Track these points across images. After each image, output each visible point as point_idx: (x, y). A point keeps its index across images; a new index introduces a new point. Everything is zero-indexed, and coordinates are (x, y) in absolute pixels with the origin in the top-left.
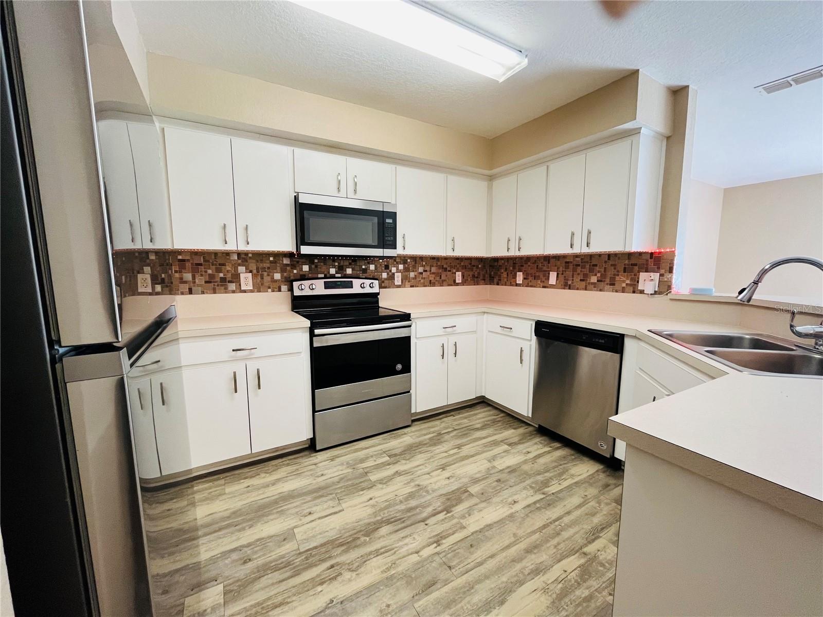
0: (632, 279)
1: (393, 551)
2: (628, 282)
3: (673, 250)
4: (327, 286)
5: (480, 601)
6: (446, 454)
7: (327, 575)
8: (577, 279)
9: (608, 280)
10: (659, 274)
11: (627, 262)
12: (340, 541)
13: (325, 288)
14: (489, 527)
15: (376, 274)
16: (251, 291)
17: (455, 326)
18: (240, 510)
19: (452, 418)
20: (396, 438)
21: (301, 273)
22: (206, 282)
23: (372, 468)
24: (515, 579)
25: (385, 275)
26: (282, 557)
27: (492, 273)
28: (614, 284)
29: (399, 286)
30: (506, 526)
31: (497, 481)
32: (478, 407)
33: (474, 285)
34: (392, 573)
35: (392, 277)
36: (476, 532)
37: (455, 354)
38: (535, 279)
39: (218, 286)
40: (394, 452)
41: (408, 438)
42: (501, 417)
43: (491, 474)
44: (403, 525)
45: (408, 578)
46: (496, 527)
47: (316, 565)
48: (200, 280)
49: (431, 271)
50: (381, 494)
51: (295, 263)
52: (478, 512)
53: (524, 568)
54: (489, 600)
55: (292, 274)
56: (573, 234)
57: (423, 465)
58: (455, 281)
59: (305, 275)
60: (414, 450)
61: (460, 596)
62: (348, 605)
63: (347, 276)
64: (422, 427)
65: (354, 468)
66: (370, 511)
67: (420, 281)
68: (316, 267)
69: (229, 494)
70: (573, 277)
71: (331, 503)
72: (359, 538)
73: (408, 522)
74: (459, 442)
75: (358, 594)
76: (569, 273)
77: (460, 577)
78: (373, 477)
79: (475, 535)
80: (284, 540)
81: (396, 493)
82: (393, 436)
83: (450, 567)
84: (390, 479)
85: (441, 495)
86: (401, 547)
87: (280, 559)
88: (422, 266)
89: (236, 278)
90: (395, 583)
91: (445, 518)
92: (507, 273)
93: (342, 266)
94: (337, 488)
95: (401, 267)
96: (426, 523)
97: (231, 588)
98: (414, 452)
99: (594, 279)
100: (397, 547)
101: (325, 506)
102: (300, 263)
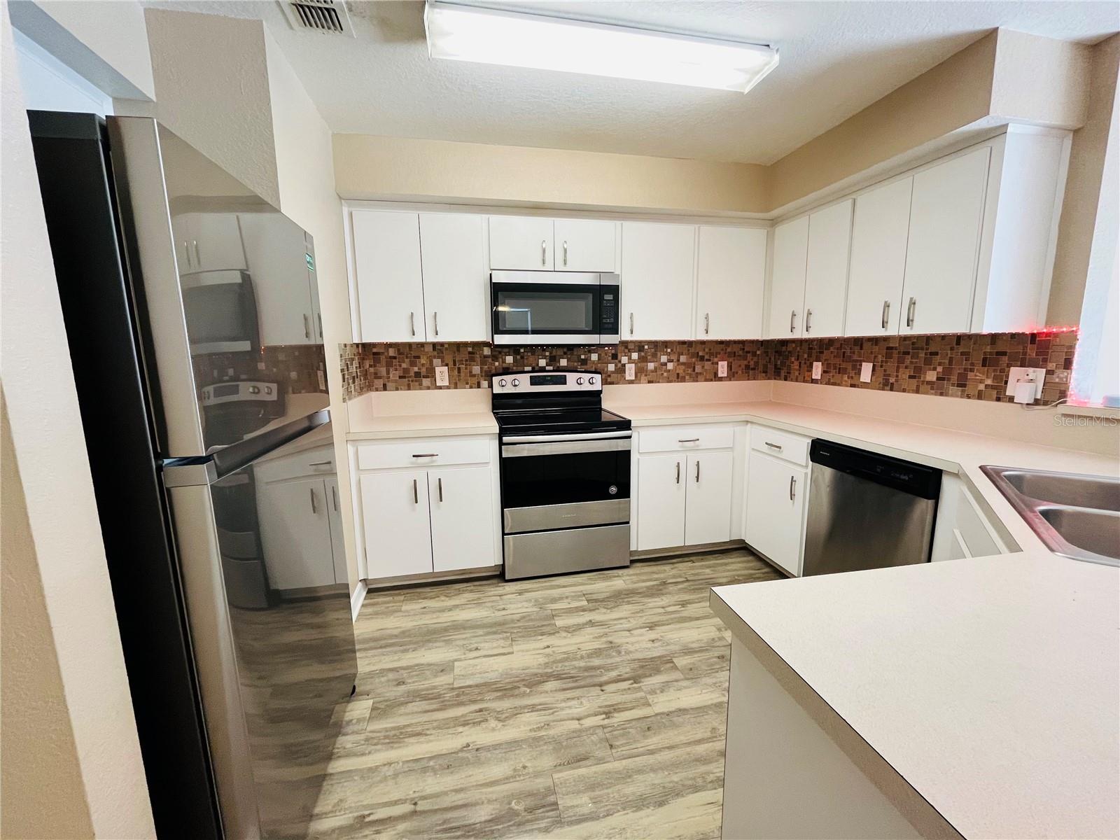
0: (995, 378)
1: (551, 711)
2: (989, 382)
3: (1074, 329)
4: (534, 381)
5: (633, 794)
6: (662, 610)
7: (472, 718)
8: (904, 374)
9: (954, 378)
10: (1044, 370)
11: (988, 349)
12: (498, 686)
13: (531, 385)
14: (682, 711)
15: (599, 365)
16: (448, 388)
17: (698, 440)
18: (409, 630)
19: (690, 564)
20: (605, 579)
21: (504, 365)
22: (400, 377)
23: (563, 611)
24: (690, 782)
25: (611, 367)
26: (435, 687)
27: (779, 363)
28: (964, 386)
29: (631, 382)
30: (706, 717)
31: (719, 657)
32: (736, 554)
33: (748, 380)
34: (541, 734)
35: (621, 370)
36: (663, 713)
37: (698, 477)
38: (839, 373)
39: (412, 381)
40: (595, 597)
41: (620, 581)
42: (764, 573)
43: (713, 647)
44: (574, 685)
45: (558, 744)
46: (691, 714)
47: (465, 705)
48: (394, 375)
49: (678, 360)
50: (563, 644)
51: (497, 353)
52: (674, 690)
53: (708, 773)
54: (645, 796)
55: (493, 367)
56: (887, 306)
57: (626, 618)
58: (716, 374)
59: (508, 368)
60: (622, 599)
61: (610, 781)
62: (483, 754)
63: (560, 369)
64: (642, 571)
65: (541, 608)
66: (542, 660)
67: (663, 374)
68: (522, 357)
69: (404, 612)
70: (897, 371)
71: (502, 643)
72: (519, 687)
73: (582, 683)
74: (686, 597)
75: (496, 747)
76: (891, 366)
77: (618, 760)
78: (559, 622)
79: (659, 717)
80: (442, 671)
81: (580, 646)
82: (602, 576)
83: (611, 746)
84: (579, 628)
85: (635, 660)
86: (562, 709)
87: (431, 689)
88: (667, 355)
89: (431, 374)
90: (540, 746)
91: (629, 689)
92: (800, 363)
93: (555, 356)
94: (513, 628)
95: (635, 356)
96: (603, 688)
97: (378, 705)
98: (620, 600)
99: (931, 376)
100: (557, 708)
101: (495, 644)
102: (503, 354)
